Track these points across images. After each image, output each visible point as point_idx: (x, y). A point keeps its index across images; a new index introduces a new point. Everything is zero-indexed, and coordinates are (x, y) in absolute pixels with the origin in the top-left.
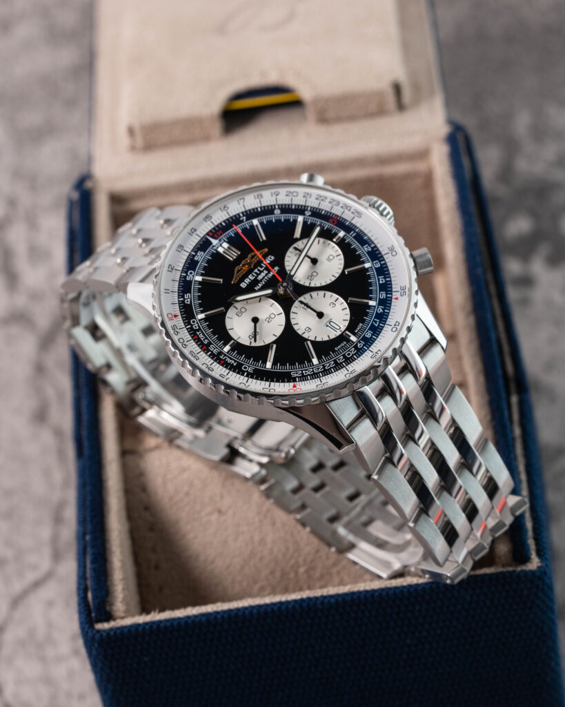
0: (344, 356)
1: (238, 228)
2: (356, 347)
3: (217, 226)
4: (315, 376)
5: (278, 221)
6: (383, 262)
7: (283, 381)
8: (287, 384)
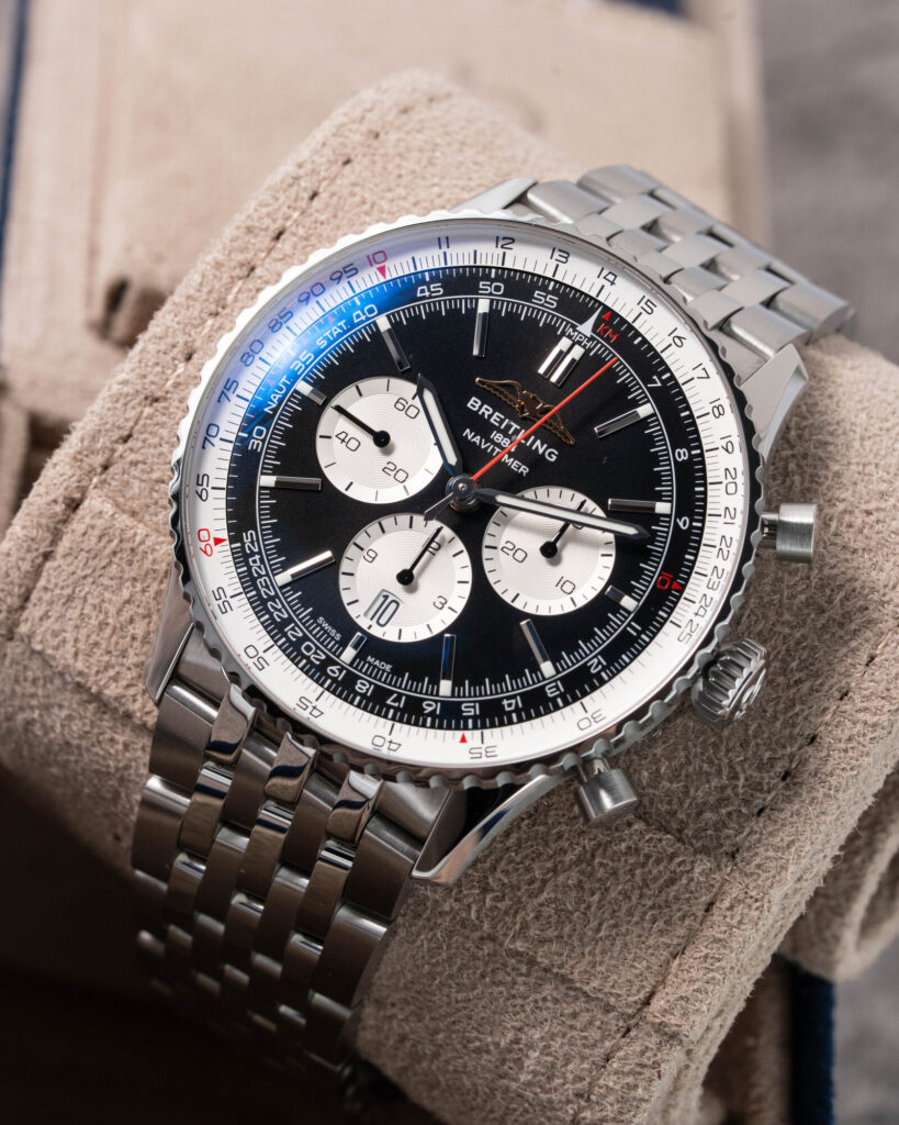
0: (305, 638)
1: (627, 374)
2: (329, 661)
3: (631, 327)
4: (249, 581)
5: (655, 460)
6: (561, 704)
7: (229, 516)
8: (224, 524)
